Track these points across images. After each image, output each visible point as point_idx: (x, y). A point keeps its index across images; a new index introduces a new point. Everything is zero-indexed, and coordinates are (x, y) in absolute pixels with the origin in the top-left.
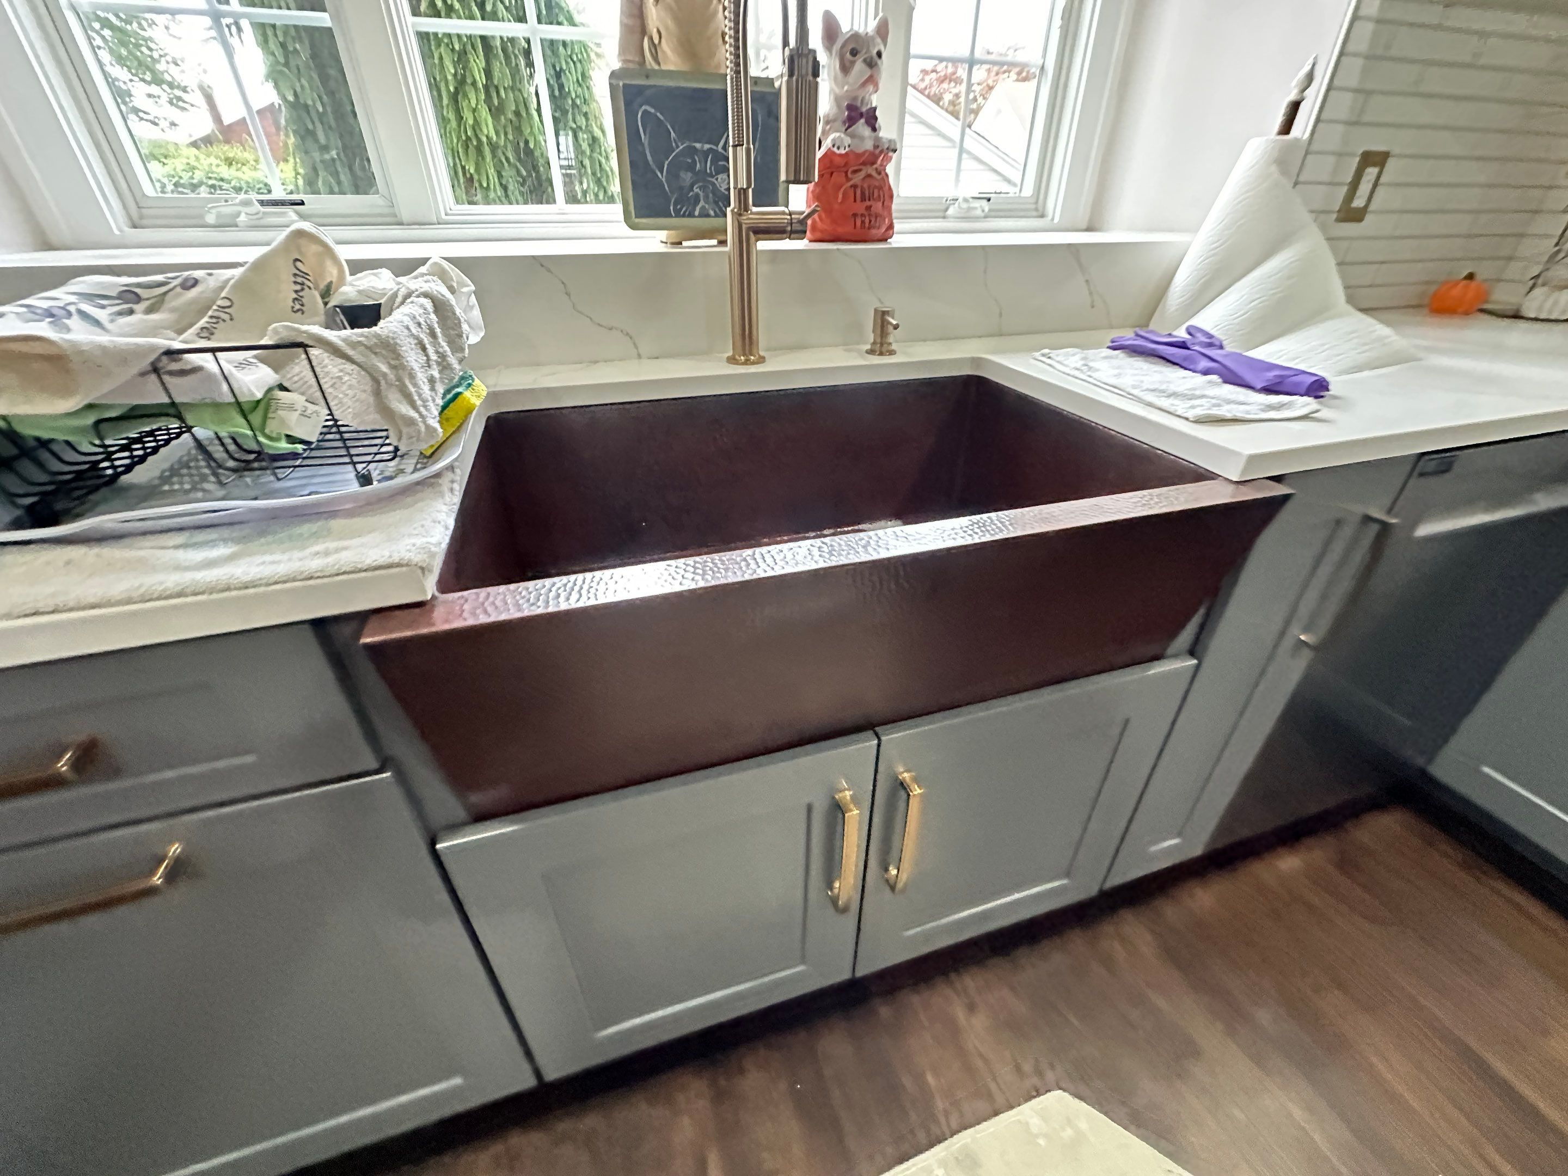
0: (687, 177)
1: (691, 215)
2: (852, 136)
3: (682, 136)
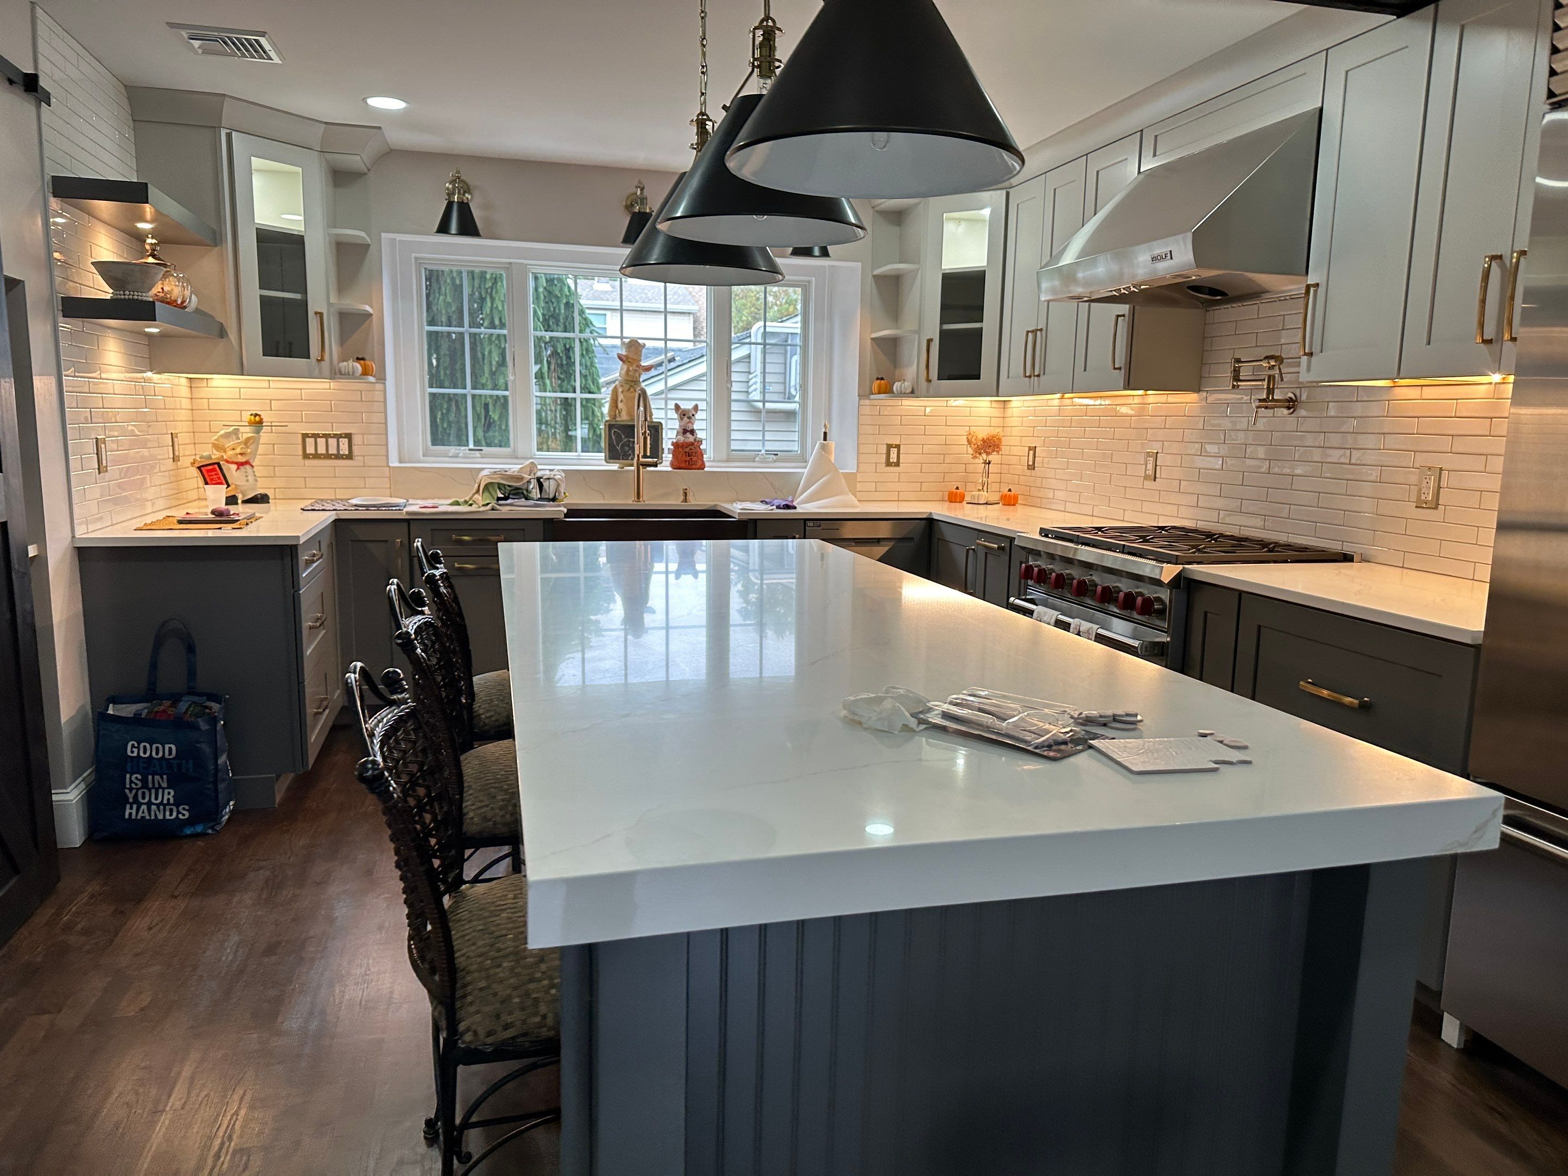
0: (627, 448)
1: (627, 459)
2: (685, 437)
3: (626, 437)
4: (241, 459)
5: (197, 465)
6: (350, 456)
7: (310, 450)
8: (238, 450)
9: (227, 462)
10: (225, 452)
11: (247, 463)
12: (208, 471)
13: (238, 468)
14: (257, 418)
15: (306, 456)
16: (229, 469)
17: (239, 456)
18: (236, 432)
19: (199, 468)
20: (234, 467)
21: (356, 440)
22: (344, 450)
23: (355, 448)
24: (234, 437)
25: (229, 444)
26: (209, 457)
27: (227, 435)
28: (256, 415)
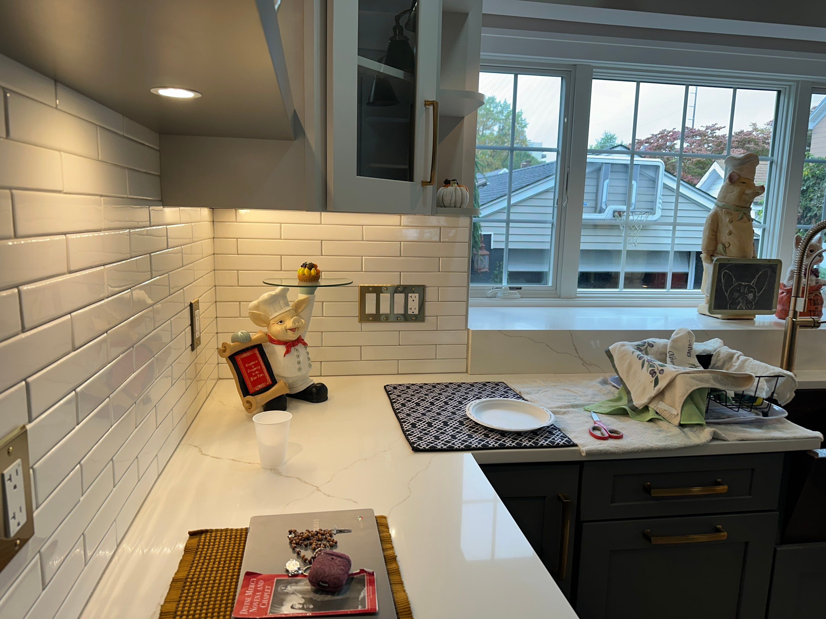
4: (292, 337)
5: (228, 353)
6: (420, 317)
7: (370, 309)
8: (289, 323)
9: (272, 341)
10: (268, 325)
11: (300, 341)
12: (246, 360)
13: (288, 352)
14: (313, 271)
15: (364, 317)
16: (274, 352)
17: (290, 332)
18: (282, 295)
19: (232, 358)
20: (281, 349)
21: (430, 295)
22: (414, 307)
23: (428, 305)
24: (282, 302)
25: (275, 314)
26: (248, 338)
27: (273, 300)
28: (312, 266)
